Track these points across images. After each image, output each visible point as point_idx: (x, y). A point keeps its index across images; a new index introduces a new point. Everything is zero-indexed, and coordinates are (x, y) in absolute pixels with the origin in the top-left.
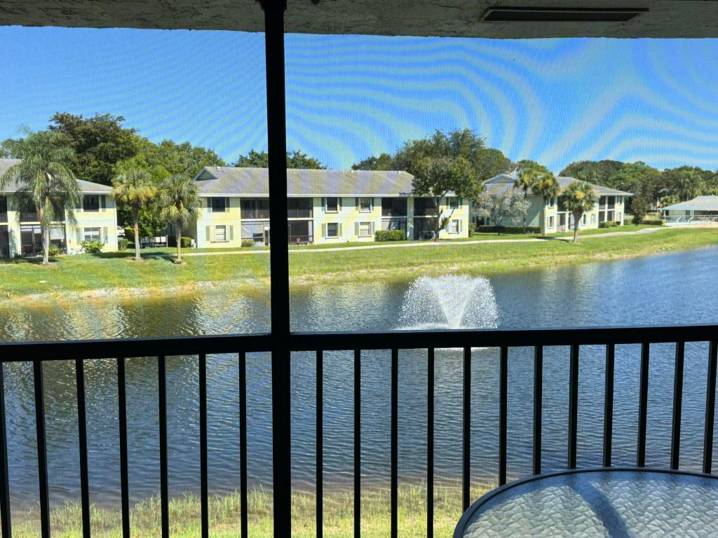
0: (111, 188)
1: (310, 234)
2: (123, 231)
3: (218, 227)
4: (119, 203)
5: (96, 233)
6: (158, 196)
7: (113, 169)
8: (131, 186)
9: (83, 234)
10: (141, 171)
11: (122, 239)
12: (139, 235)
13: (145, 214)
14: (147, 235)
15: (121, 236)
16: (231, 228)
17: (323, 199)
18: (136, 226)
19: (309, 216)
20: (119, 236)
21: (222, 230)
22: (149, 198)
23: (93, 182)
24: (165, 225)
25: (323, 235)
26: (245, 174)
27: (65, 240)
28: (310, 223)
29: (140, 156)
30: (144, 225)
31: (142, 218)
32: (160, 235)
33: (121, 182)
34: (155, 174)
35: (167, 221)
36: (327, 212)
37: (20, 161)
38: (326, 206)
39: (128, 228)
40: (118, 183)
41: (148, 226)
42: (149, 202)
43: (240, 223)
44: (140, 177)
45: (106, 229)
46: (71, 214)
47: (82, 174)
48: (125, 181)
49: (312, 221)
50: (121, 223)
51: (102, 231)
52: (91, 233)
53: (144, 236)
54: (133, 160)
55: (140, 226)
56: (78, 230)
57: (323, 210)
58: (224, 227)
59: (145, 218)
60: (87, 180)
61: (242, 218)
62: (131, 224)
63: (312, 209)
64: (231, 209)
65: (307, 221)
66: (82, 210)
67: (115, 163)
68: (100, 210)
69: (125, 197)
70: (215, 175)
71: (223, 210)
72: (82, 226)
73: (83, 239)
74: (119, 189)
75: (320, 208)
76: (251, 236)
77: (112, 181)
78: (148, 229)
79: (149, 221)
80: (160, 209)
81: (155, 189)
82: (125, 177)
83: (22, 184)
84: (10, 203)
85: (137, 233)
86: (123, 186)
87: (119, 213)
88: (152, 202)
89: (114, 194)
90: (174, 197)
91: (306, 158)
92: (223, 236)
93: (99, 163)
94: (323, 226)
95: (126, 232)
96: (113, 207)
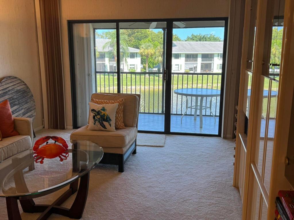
0: (139, 50)
1: (212, 68)
2: (142, 66)
3: (176, 65)
4: (142, 56)
5: (134, 66)
6: (155, 53)
7: (140, 43)
8: (146, 49)
9: (129, 66)
10: (150, 44)
11: (142, 69)
12: (148, 67)
13: (150, 60)
14: (151, 68)
15: (142, 68)
16: (181, 65)
17: (218, 54)
18: (147, 64)
19: (212, 61)
20: (141, 68)
21: (178, 66)
22: (152, 54)
23: (133, 47)
24: (157, 64)
25: (217, 69)
26: (188, 44)
27: (123, 69)
28: (212, 64)
29: (150, 38)
30: (150, 64)
31: (149, 61)
32: (155, 68)
33: (143, 48)
34: (154, 45)
35: (158, 62)
36: (220, 59)
37: (110, 40)
38: (220, 57)
39: (144, 65)
40: (142, 48)
41: (151, 64)
42: (152, 55)
43: (184, 63)
44: (149, 46)
45: (137, 65)
46: (126, 59)
47: (130, 45)
48: (144, 47)
49: (213, 63)
50: (142, 63)
51: (135, 65)
52: (132, 66)
53: (150, 68)
54: (147, 40)
55: (148, 64)
56: (128, 65)
57: (218, 59)
58: (178, 65)
59: (150, 61)
60: (131, 47)
61: (185, 61)
62: (146, 64)
63: (214, 58)
64: (181, 58)
65: (211, 63)
66: (129, 58)
67: (141, 40)
68: (135, 58)
69: (144, 53)
70: (176, 45)
71: (179, 59)
72: (129, 63)
73: (129, 68)
74: (142, 51)
75: (217, 58)
76: (188, 69)
77: (140, 47)
78: (151, 65)
79: (151, 62)
80: (155, 58)
81: (154, 50)
82: (144, 46)
83: (110, 49)
84: (106, 55)
85: (147, 67)
86: (143, 49)
87: (141, 59)
88: (153, 55)
89: (140, 52)
90: (161, 53)
91: (215, 36)
92: (178, 68)
93: (135, 41)
94: (218, 65)
95: (144, 66)
96: (140, 57)
